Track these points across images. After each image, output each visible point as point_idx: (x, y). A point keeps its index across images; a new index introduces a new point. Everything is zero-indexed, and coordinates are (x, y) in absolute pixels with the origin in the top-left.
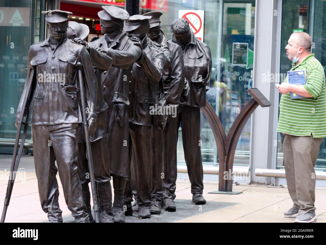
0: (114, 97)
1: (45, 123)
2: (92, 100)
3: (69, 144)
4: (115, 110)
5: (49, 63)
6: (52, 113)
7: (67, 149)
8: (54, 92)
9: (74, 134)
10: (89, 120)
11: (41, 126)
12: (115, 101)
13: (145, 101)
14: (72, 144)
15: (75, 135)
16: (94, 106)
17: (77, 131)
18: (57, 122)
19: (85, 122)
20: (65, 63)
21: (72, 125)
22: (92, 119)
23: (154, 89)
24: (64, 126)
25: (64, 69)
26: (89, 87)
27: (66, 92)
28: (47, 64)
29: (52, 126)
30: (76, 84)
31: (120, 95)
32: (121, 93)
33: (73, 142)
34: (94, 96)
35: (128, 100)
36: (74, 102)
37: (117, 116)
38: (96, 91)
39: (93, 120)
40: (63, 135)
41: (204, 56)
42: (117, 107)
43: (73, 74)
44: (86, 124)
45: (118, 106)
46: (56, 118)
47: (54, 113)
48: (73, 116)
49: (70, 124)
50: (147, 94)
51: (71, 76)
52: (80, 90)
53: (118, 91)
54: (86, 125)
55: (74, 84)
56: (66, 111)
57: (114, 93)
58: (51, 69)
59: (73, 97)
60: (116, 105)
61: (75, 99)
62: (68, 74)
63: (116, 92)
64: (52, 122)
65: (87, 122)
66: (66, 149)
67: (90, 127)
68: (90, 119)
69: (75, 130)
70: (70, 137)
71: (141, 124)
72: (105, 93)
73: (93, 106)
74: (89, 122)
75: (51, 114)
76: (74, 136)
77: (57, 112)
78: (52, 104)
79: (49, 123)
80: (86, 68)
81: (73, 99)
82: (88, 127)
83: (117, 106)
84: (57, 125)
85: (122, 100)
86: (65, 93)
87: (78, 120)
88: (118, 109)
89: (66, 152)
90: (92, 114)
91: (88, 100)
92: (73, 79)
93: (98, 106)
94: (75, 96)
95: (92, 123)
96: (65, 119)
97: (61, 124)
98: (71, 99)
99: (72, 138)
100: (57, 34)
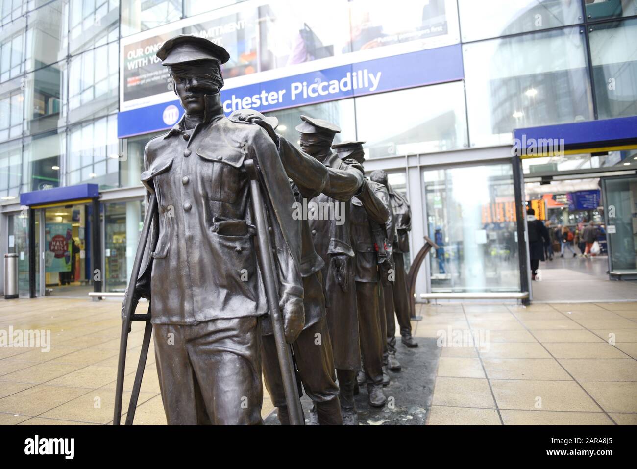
0: (329, 246)
1: (175, 319)
2: (289, 252)
3: (235, 377)
4: (332, 265)
5: (178, 169)
6: (190, 292)
7: (228, 391)
8: (191, 239)
9: (247, 346)
10: (283, 306)
11: (166, 327)
12: (332, 251)
13: (367, 250)
14: (243, 374)
15: (249, 348)
16: (295, 266)
17: (255, 338)
18: (200, 317)
19: (274, 310)
20: (215, 163)
21: (239, 321)
22: (293, 299)
23: (378, 234)
24: (221, 325)
25: (213, 180)
26: (279, 221)
27: (220, 238)
28: (174, 173)
29: (191, 326)
30: (249, 216)
31: (339, 242)
32: (339, 239)
33: (246, 370)
34: (293, 242)
35: (352, 250)
36: (243, 259)
37: (337, 276)
38: (297, 231)
39: (296, 304)
40: (220, 352)
41: (404, 204)
42: (337, 261)
43: (239, 192)
44: (278, 316)
45: (338, 259)
46: (200, 304)
47: (194, 293)
48: (243, 297)
49: (236, 320)
50: (369, 240)
51: (233, 196)
52: (256, 230)
53: (336, 237)
54: (277, 320)
55: (243, 217)
56: (223, 287)
57: (330, 241)
58: (181, 180)
59: (238, 248)
60: (335, 258)
61: (245, 253)
62: (225, 192)
63: (333, 239)
64: (189, 317)
65: (281, 310)
66: (225, 392)
67: (289, 323)
68: (287, 300)
69: (249, 334)
70: (236, 356)
71: (364, 281)
72: (314, 241)
73: (293, 266)
74: (284, 311)
75: (186, 295)
76: (247, 353)
77: (201, 289)
78: (187, 269)
79: (183, 321)
80: (270, 176)
81: (239, 252)
82: (284, 324)
83: (335, 261)
84: (202, 325)
85: (343, 250)
86: (218, 239)
87: (257, 307)
88: (337, 265)
89: (227, 400)
90: (293, 287)
91: (279, 253)
92: (239, 204)
93: (305, 264)
94: (244, 246)
95: (292, 313)
96: (222, 307)
97: (214, 321)
98: (234, 254)
99: (242, 357)
100: (192, 97)
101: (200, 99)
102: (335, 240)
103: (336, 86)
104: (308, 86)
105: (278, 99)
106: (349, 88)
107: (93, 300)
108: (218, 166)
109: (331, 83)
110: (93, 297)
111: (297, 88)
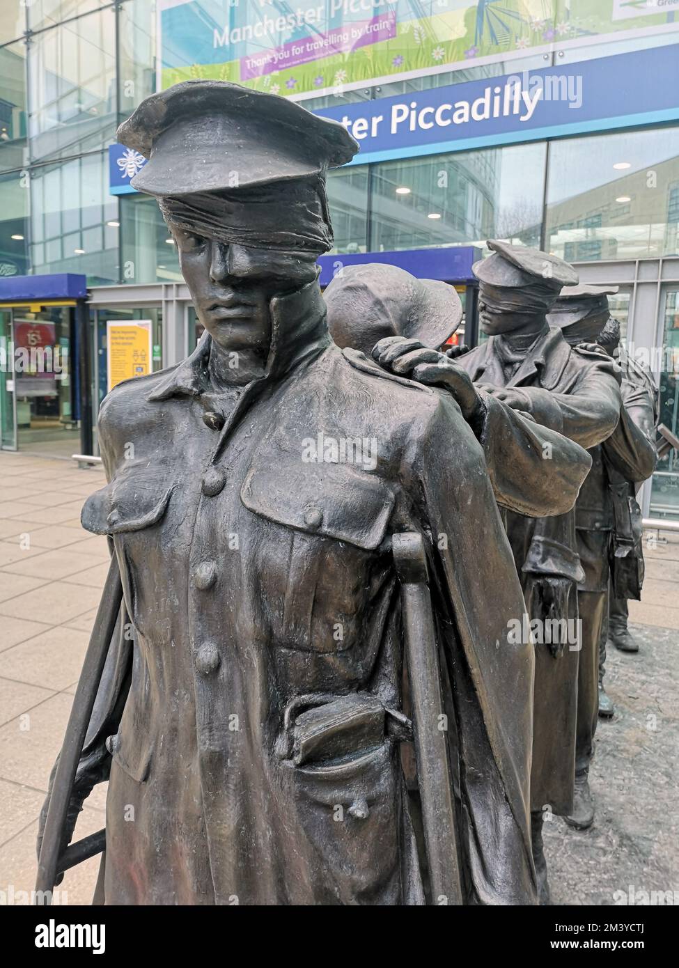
0: (530, 555)
8: (215, 763)
12: (536, 567)
23: (621, 493)
27: (304, 779)
28: (172, 539)
31: (554, 547)
32: (555, 539)
35: (578, 562)
36: (371, 834)
42: (544, 590)
45: (548, 586)
51: (348, 629)
53: (547, 533)
57: (532, 542)
59: (359, 807)
60: (541, 581)
62: (326, 623)
81: (360, 820)
85: (562, 564)
86: (298, 785)
98: (345, 825)
100: (232, 305)
101: (258, 313)
102: (544, 543)
103: (466, 111)
104: (418, 111)
105: (369, 131)
106: (486, 115)
107: (81, 467)
108: (306, 545)
109: (457, 105)
110: (80, 461)
111: (400, 113)
